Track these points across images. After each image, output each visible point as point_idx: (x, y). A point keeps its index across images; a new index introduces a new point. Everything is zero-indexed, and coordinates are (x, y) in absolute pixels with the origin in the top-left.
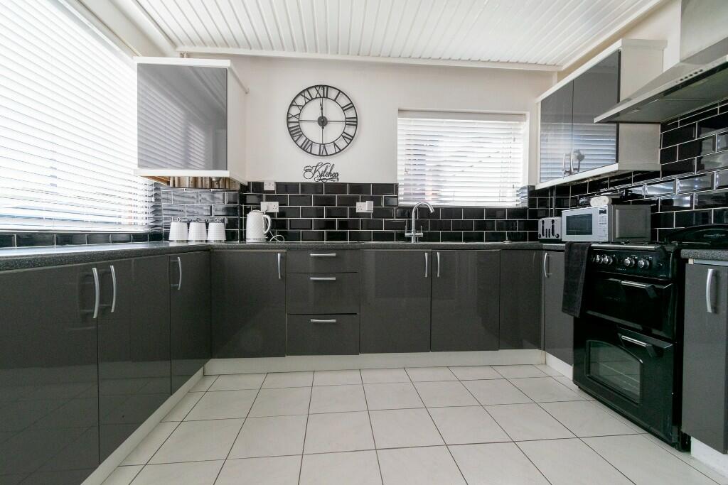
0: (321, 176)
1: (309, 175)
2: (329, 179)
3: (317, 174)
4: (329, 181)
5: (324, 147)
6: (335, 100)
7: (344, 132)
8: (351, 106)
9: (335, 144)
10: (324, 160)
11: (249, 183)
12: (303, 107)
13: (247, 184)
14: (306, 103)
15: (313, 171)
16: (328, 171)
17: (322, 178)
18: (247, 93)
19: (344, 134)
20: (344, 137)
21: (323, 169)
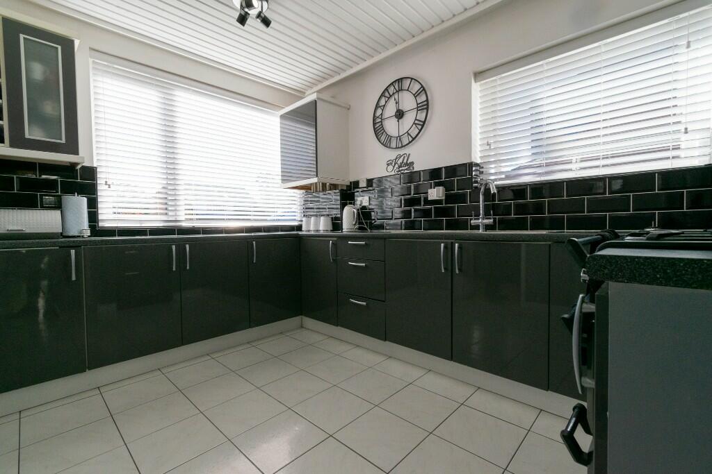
0: (400, 167)
1: (390, 168)
2: (406, 169)
3: (397, 166)
4: (406, 171)
5: (400, 139)
6: (408, 90)
7: (416, 120)
8: (423, 89)
9: (408, 134)
10: (401, 152)
11: (351, 183)
12: (384, 106)
13: (349, 184)
14: (386, 102)
15: (393, 164)
16: (405, 161)
17: (401, 169)
18: (349, 109)
19: (416, 122)
20: (416, 124)
21: (401, 160)
